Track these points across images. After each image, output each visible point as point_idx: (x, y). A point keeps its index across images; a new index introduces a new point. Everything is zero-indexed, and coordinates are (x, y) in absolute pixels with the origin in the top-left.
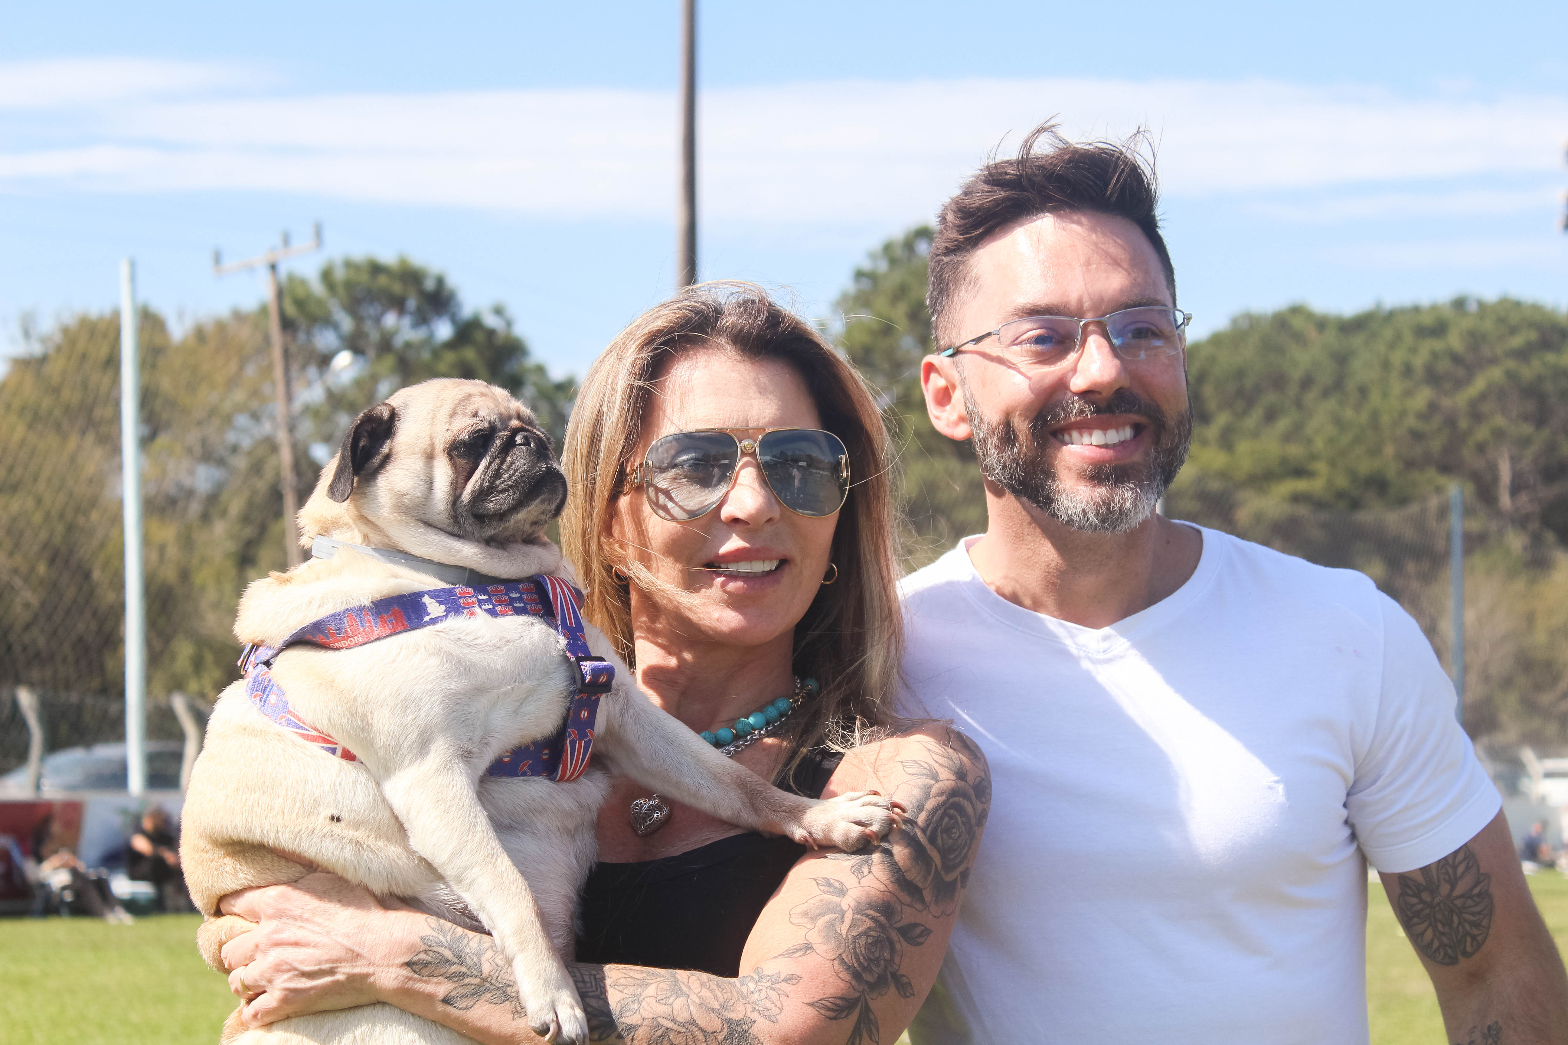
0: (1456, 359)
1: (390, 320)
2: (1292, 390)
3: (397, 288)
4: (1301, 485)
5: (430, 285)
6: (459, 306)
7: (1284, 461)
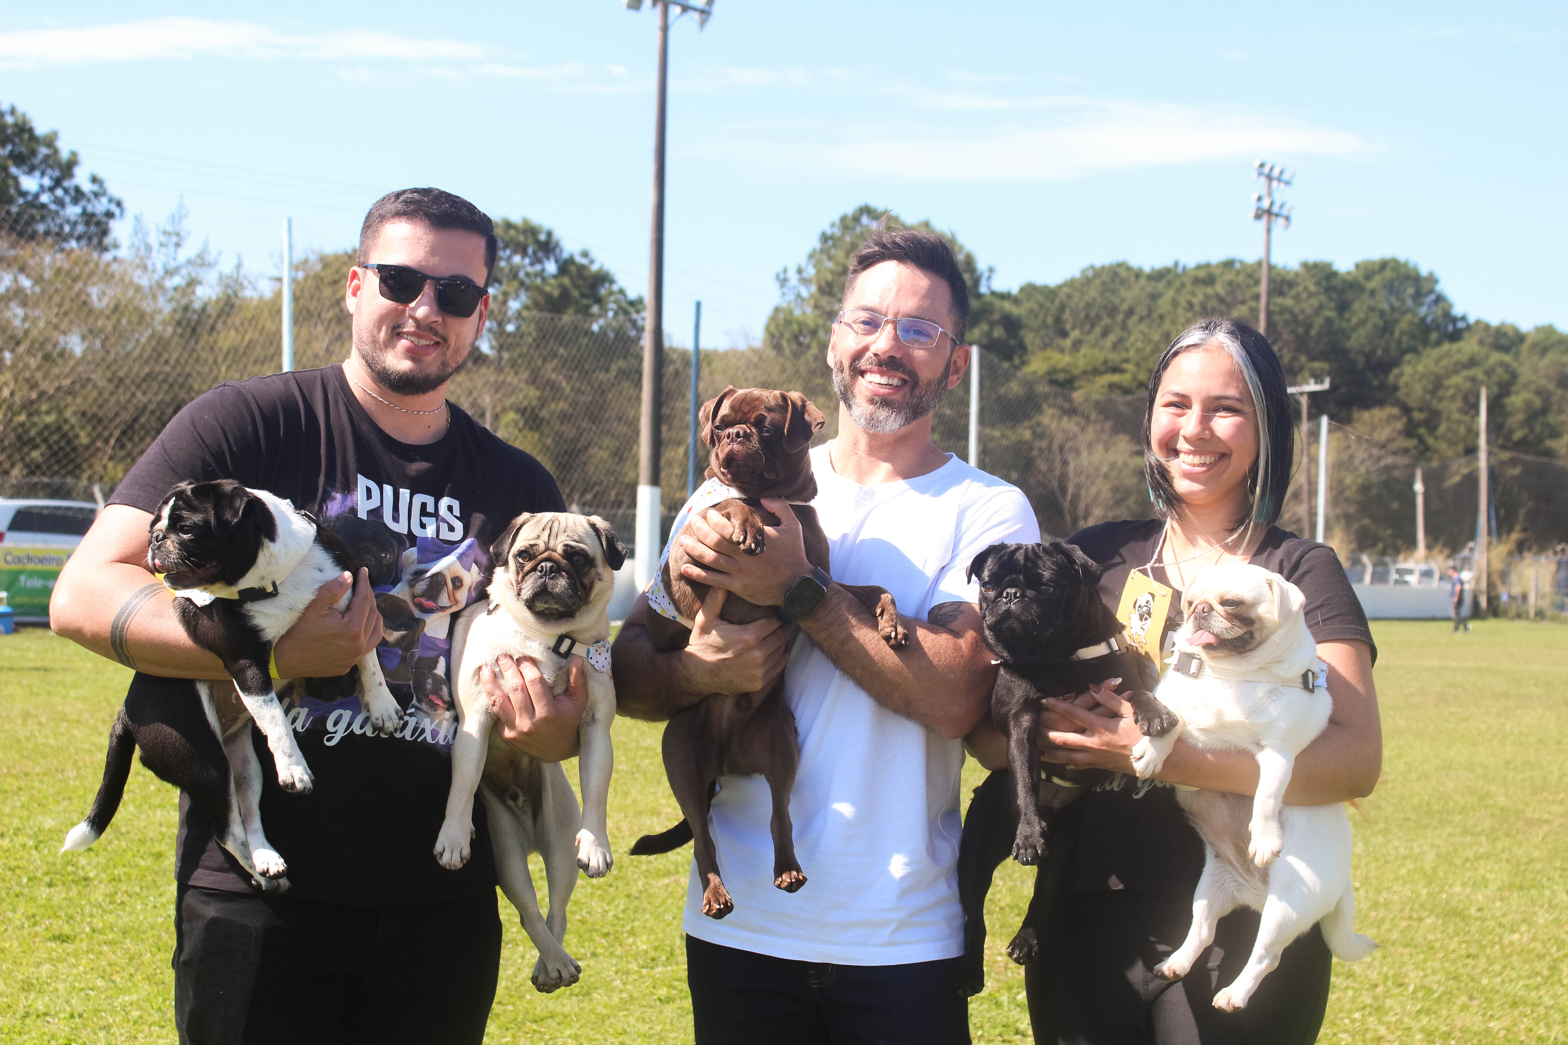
0: (1221, 300)
1: (517, 259)
2: (1120, 317)
3: (521, 238)
4: (1116, 378)
5: (542, 237)
6: (561, 251)
7: (1105, 362)
